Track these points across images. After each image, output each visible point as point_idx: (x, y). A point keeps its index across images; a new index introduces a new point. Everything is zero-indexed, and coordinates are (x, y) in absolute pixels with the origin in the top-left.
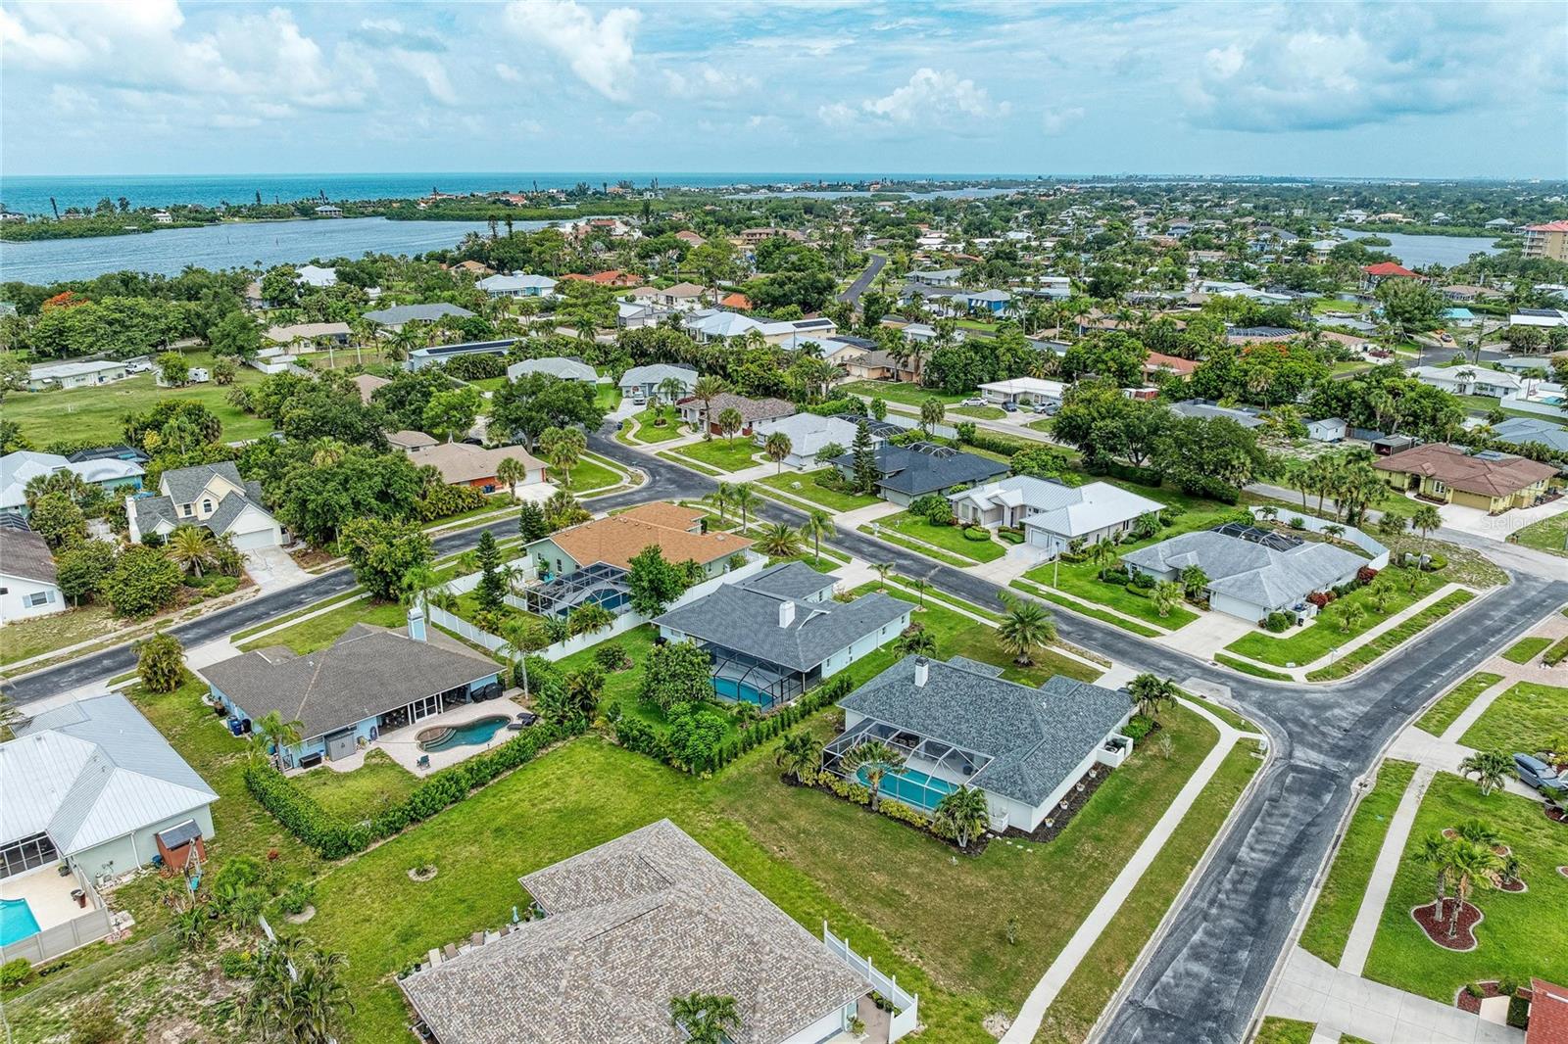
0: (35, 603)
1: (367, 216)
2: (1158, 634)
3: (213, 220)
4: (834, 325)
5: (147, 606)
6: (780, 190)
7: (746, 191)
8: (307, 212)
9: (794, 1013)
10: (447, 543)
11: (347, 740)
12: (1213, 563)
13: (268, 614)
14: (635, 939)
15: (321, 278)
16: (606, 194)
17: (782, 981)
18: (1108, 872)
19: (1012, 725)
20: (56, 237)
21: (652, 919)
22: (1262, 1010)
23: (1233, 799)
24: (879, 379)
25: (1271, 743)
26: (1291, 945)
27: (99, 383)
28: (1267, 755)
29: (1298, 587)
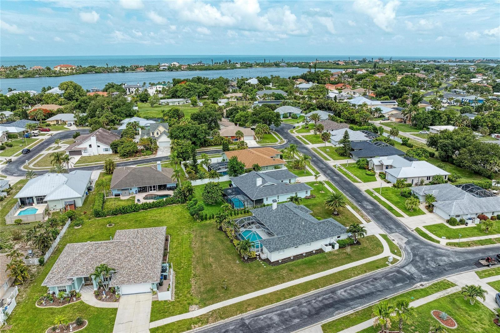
0: (106, 150)
1: (294, 67)
2: (402, 216)
3: (251, 66)
4: (397, 103)
5: (126, 155)
6: (439, 62)
7: (425, 62)
8: (277, 65)
9: (130, 280)
10: (211, 152)
11: (127, 192)
12: (442, 195)
13: (151, 162)
14: (107, 247)
15: (254, 81)
16: (372, 62)
17: (134, 270)
18: (283, 280)
19: (288, 227)
20: (210, 70)
21: (115, 244)
23: (359, 274)
24: (398, 122)
25: (401, 261)
26: (319, 324)
27: (178, 104)
28: (393, 265)
29: (472, 210)
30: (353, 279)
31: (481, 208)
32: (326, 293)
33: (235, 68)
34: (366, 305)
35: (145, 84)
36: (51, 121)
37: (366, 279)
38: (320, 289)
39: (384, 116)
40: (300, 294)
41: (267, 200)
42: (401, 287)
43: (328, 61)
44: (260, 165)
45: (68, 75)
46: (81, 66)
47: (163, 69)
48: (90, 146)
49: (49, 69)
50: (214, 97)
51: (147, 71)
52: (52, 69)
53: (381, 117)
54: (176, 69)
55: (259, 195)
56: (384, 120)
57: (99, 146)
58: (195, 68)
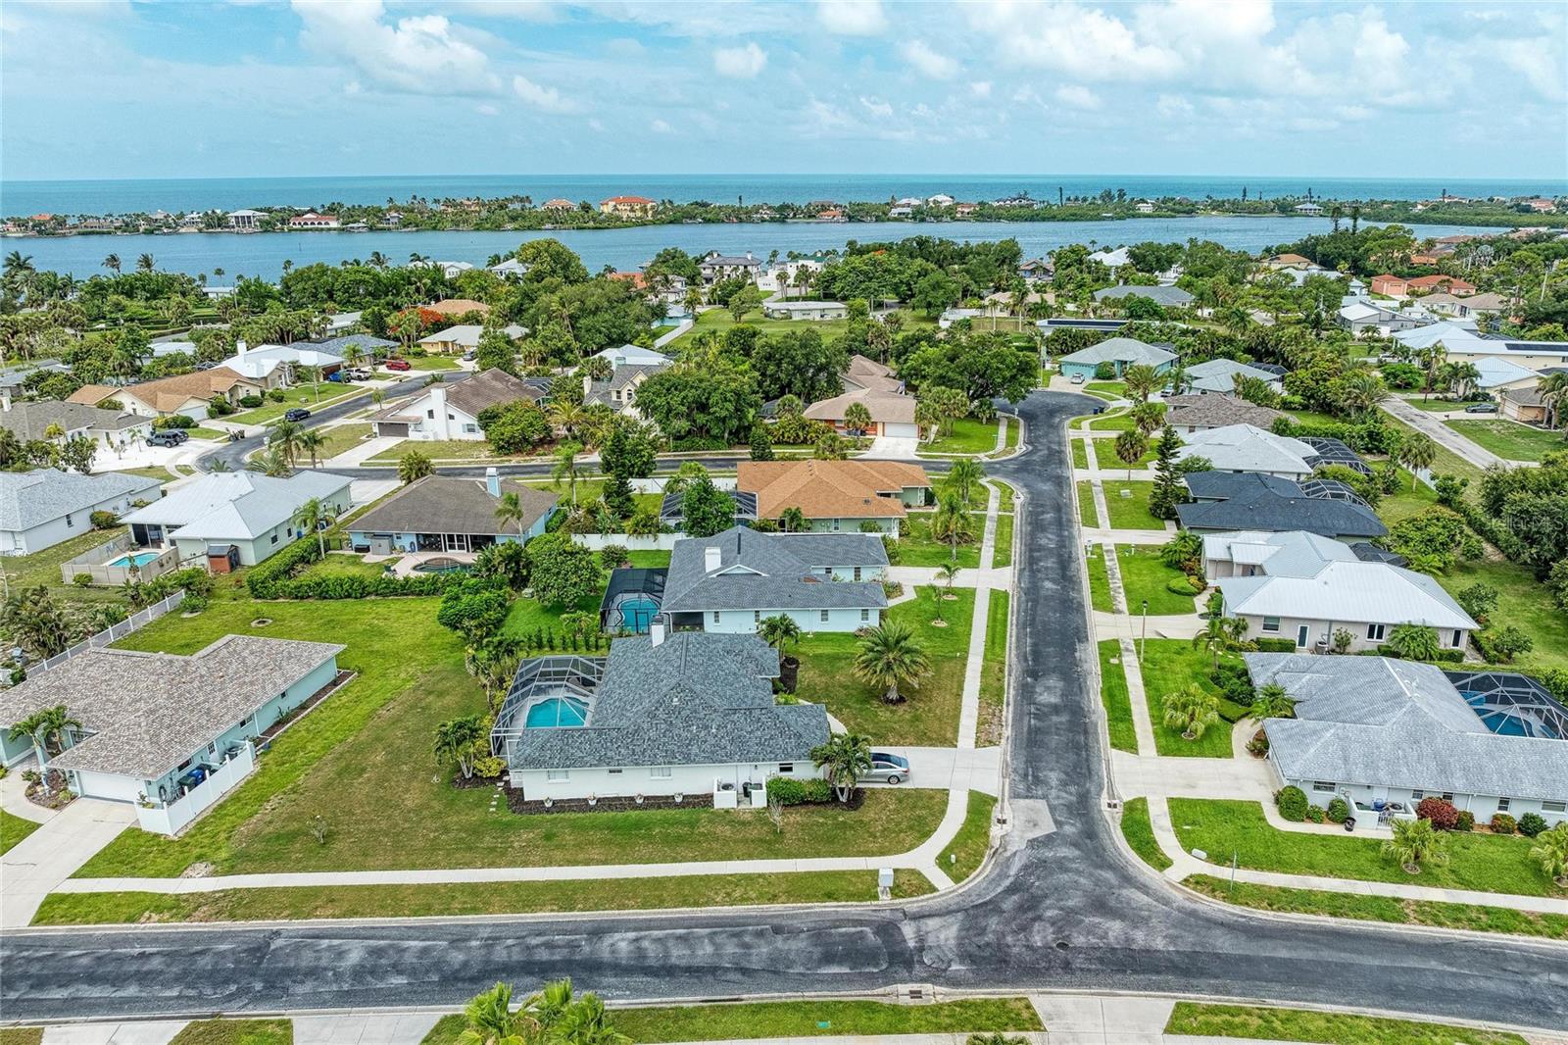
0: (469, 430)
2: (1132, 749)
3: (1190, 211)
5: (504, 447)
8: (1286, 209)
11: (387, 542)
20: (1044, 220)
22: (296, 1014)
23: (743, 900)
24: (1530, 422)
25: (942, 895)
26: (439, 1010)
27: (818, 318)
28: (897, 901)
29: (1393, 774)
30: (707, 911)
31: (1444, 770)
32: (575, 929)
33: (1134, 216)
34: (643, 1001)
35: (775, 254)
36: (432, 344)
37: (749, 921)
38: (576, 913)
39: (1486, 397)
40: (500, 912)
41: (717, 621)
42: (836, 981)
43: (1491, 200)
44: (807, 513)
45: (626, 227)
46: (671, 202)
47: (900, 214)
48: (431, 413)
49: (586, 208)
50: (929, 299)
51: (851, 219)
52: (597, 208)
53: (1474, 398)
54: (936, 217)
55: (689, 602)
56: (1474, 411)
57: (451, 417)
58: (997, 215)
